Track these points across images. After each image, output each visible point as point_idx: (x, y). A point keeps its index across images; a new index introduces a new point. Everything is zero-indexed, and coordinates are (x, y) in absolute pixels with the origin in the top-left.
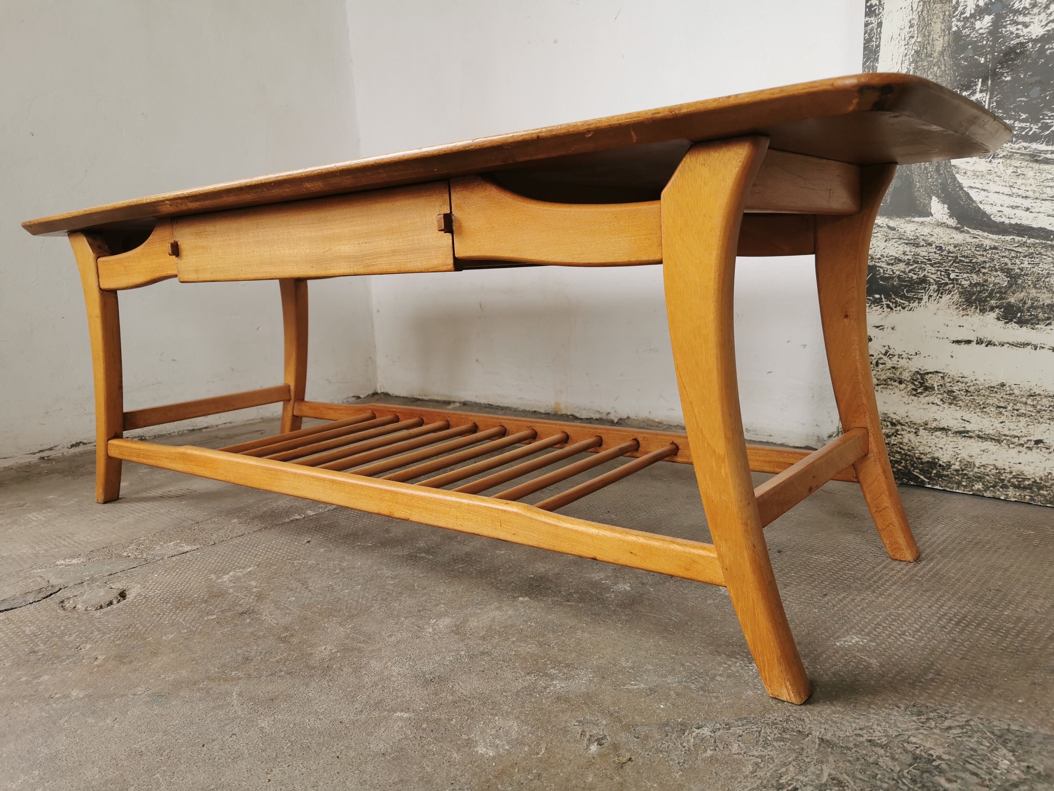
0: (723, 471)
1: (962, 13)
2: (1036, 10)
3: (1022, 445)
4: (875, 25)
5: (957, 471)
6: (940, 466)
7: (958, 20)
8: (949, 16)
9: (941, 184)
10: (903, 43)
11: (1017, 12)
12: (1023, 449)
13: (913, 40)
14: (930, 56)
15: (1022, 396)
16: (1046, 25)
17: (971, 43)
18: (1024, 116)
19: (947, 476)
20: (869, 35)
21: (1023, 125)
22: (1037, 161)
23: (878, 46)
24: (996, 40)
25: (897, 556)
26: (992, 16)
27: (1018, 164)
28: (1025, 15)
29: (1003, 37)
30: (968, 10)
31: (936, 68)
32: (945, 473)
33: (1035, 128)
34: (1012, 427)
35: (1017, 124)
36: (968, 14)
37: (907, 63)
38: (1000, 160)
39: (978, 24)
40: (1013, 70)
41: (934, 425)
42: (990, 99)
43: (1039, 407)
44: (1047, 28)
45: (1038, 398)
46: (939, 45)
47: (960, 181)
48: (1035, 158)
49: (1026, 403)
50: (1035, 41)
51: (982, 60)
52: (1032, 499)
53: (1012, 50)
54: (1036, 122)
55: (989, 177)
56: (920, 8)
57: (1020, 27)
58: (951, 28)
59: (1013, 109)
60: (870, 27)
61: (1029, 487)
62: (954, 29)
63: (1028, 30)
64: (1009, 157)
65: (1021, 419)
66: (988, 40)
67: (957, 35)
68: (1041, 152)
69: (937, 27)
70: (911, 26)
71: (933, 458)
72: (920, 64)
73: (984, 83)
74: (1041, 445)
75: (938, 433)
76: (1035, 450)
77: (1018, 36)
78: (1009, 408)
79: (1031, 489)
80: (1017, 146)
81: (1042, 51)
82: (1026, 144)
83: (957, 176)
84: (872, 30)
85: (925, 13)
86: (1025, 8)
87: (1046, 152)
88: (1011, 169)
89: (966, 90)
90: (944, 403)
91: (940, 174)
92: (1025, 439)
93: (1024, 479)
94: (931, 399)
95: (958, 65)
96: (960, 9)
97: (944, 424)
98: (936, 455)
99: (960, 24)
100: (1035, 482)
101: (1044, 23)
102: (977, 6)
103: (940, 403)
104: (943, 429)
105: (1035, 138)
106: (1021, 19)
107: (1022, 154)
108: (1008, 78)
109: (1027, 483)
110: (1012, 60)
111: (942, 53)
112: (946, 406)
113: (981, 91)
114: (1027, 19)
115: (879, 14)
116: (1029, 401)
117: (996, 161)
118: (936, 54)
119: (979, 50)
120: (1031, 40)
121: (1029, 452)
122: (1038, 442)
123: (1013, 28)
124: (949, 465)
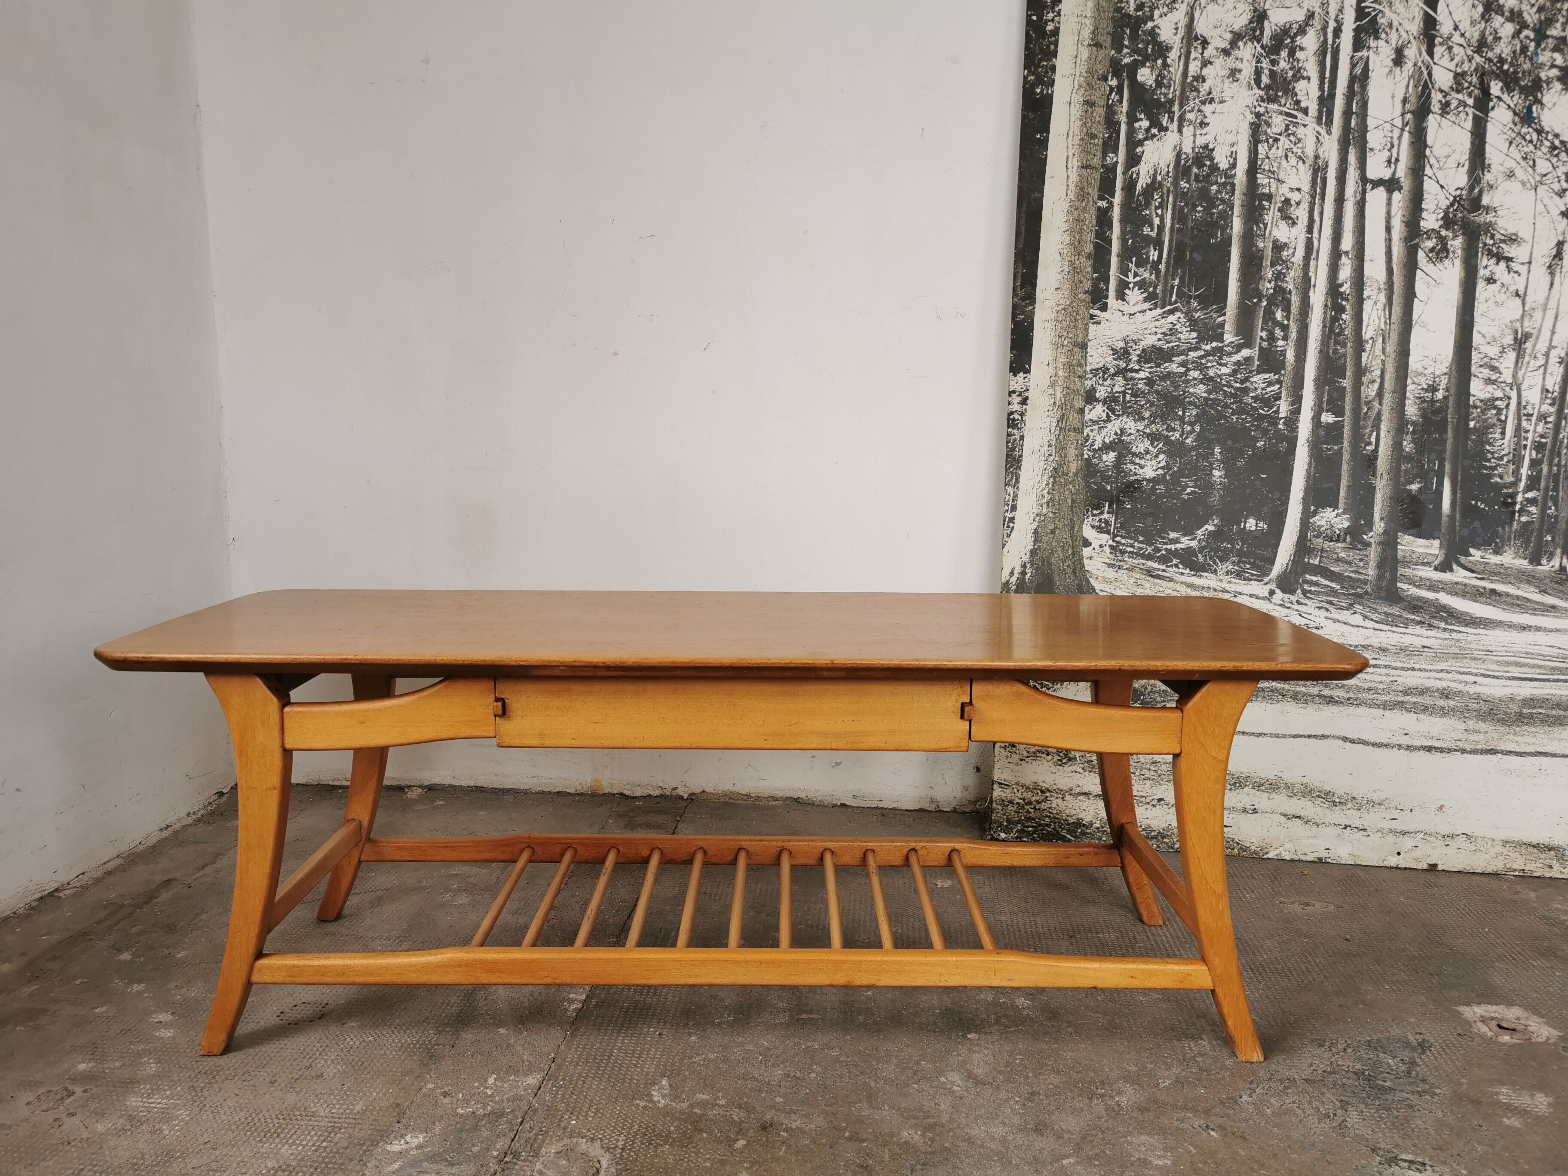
0: (1220, 906)
1: (1092, 445)
2: (1148, 457)
3: (1148, 803)
4: (1017, 437)
5: (1098, 828)
6: (1084, 825)
7: (1089, 450)
8: (1082, 444)
9: (1077, 585)
10: (1043, 459)
11: (1134, 454)
12: (1149, 807)
13: (1052, 458)
14: (1067, 475)
15: (1147, 763)
16: (1156, 470)
17: (1100, 471)
18: (1141, 539)
19: (1090, 833)
20: (1013, 444)
21: (1141, 545)
22: (1152, 576)
23: (1021, 456)
24: (1118, 473)
25: (1152, 923)
26: (1115, 453)
27: (1138, 576)
28: (1140, 458)
29: (1123, 472)
30: (1096, 443)
31: (1071, 486)
32: (1088, 831)
33: (1149, 549)
34: (1140, 789)
35: (1136, 544)
36: (1096, 447)
37: (1046, 476)
38: (1125, 571)
39: (1105, 457)
40: (1132, 500)
41: (1078, 790)
42: (1115, 520)
43: (1159, 772)
44: (1157, 473)
45: (1159, 765)
46: (1074, 467)
47: (1093, 584)
48: (1150, 573)
49: (1149, 769)
50: (1149, 481)
51: (1109, 488)
52: (1158, 846)
53: (1131, 484)
54: (1150, 545)
55: (1116, 584)
56: (1057, 432)
57: (1137, 467)
58: (1082, 455)
59: (1133, 532)
60: (1013, 437)
61: (1155, 837)
62: (1086, 456)
63: (1143, 471)
64: (1131, 569)
65: (1146, 782)
66: (1113, 472)
67: (1088, 462)
68: (1155, 569)
69: (1072, 452)
70: (1050, 446)
71: (1078, 819)
72: (1057, 479)
73: (1110, 506)
74: (1162, 802)
75: (1081, 797)
76: (1158, 807)
77: (1136, 474)
78: (1137, 773)
79: (1156, 838)
80: (1137, 562)
81: (1153, 489)
82: (1144, 561)
83: (1090, 579)
84: (1015, 440)
85: (1061, 437)
86: (1140, 453)
87: (1158, 570)
88: (1133, 580)
89: (1096, 509)
90: (1085, 771)
91: (1076, 576)
92: (1150, 798)
93: (1151, 831)
94: (1074, 768)
95: (1090, 487)
96: (1090, 441)
97: (1085, 790)
98: (1080, 817)
99: (1091, 454)
100: (1159, 832)
101: (1155, 468)
102: (1104, 442)
103: (1082, 771)
104: (1085, 794)
105: (1149, 557)
106: (1137, 460)
107: (1141, 569)
108: (1129, 506)
109: (1153, 834)
110: (1132, 492)
111: (1076, 474)
112: (1086, 773)
113: (1108, 513)
114: (1142, 462)
115: (1022, 428)
116: (1152, 768)
117: (1121, 571)
118: (1071, 474)
119: (1106, 479)
120: (1145, 479)
121: (1154, 809)
122: (1160, 800)
123: (1132, 467)
124: (1091, 824)
